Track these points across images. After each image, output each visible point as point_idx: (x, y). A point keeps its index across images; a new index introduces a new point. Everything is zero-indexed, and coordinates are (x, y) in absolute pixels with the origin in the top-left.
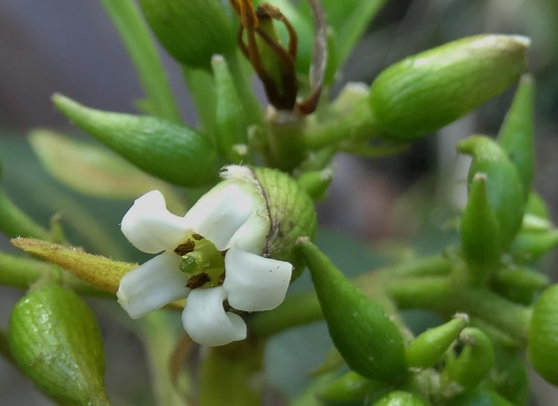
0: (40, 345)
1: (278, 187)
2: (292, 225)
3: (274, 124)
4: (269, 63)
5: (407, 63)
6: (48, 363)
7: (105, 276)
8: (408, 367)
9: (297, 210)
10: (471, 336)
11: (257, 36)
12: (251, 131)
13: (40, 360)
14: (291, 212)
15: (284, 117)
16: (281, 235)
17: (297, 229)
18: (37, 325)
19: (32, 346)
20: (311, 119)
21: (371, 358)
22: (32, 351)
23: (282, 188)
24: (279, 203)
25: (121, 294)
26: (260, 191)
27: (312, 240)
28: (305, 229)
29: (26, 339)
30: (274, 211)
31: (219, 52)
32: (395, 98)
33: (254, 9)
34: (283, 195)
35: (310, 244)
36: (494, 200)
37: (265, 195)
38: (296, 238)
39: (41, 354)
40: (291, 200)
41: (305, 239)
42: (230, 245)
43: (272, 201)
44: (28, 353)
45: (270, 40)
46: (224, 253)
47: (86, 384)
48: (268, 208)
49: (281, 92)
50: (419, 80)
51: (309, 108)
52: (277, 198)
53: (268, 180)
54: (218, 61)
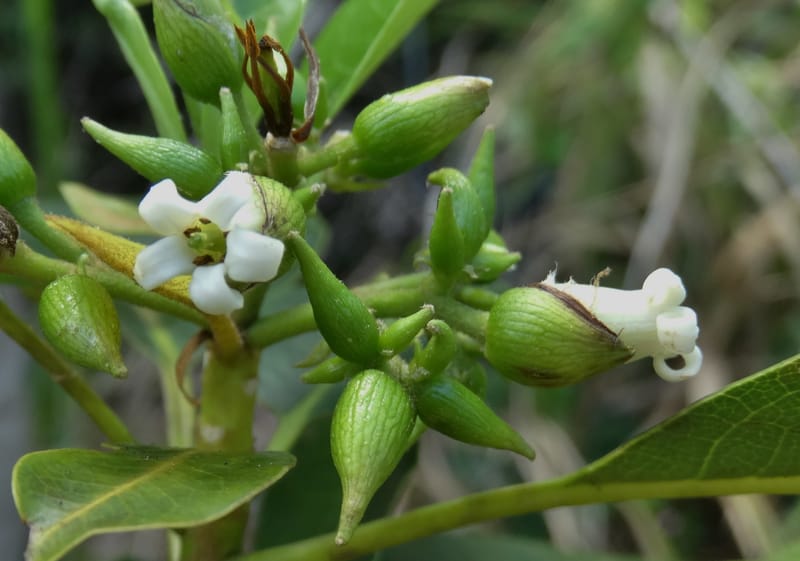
0: (66, 318)
1: (274, 190)
2: (285, 221)
3: (272, 149)
4: (268, 90)
5: (387, 98)
6: (72, 332)
7: (124, 258)
8: (381, 350)
9: (290, 209)
10: (435, 325)
11: (259, 65)
12: (252, 156)
13: (65, 330)
14: (284, 210)
15: (280, 143)
16: (275, 226)
17: (289, 225)
18: (63, 302)
19: (58, 319)
20: (303, 149)
21: (350, 340)
22: (58, 323)
23: (276, 191)
24: (275, 202)
25: (137, 271)
26: (259, 190)
27: (301, 234)
28: (295, 226)
29: (54, 313)
30: (269, 207)
31: (226, 86)
32: (376, 127)
33: (258, 41)
34: (277, 196)
35: (300, 237)
36: (460, 220)
37: (262, 193)
38: (288, 232)
39: (66, 326)
40: (285, 201)
41: (295, 233)
42: (230, 227)
43: (268, 199)
44: (55, 325)
45: (271, 70)
46: (226, 234)
47: (104, 350)
48: (265, 204)
49: (278, 120)
50: (397, 111)
51: (302, 136)
52: (273, 198)
53: (265, 184)
54: (225, 93)
